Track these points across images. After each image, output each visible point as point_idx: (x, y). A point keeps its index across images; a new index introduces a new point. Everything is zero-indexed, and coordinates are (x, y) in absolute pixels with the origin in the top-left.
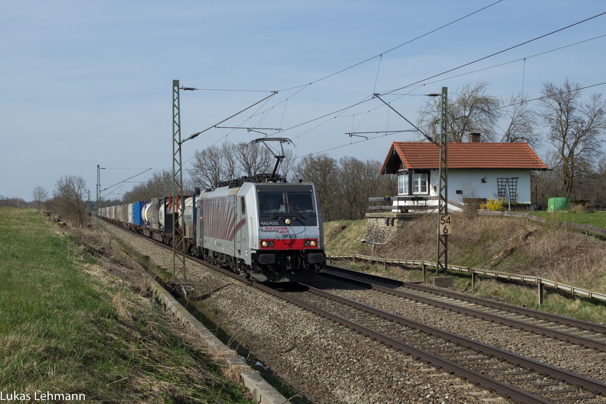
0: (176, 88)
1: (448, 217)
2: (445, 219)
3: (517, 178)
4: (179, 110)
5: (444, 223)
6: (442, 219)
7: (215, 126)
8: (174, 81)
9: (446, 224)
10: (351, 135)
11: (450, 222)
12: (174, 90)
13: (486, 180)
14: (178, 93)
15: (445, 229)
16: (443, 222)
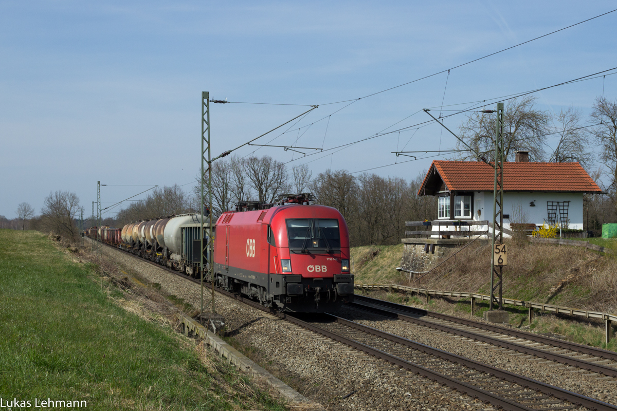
0: (205, 101)
1: (503, 245)
2: (500, 247)
3: (568, 202)
4: (209, 125)
5: (499, 253)
6: (496, 248)
7: (248, 143)
8: (203, 93)
9: (501, 253)
10: (398, 154)
11: (505, 252)
12: (203, 103)
13: (535, 203)
14: (208, 106)
15: (500, 259)
16: (497, 251)
